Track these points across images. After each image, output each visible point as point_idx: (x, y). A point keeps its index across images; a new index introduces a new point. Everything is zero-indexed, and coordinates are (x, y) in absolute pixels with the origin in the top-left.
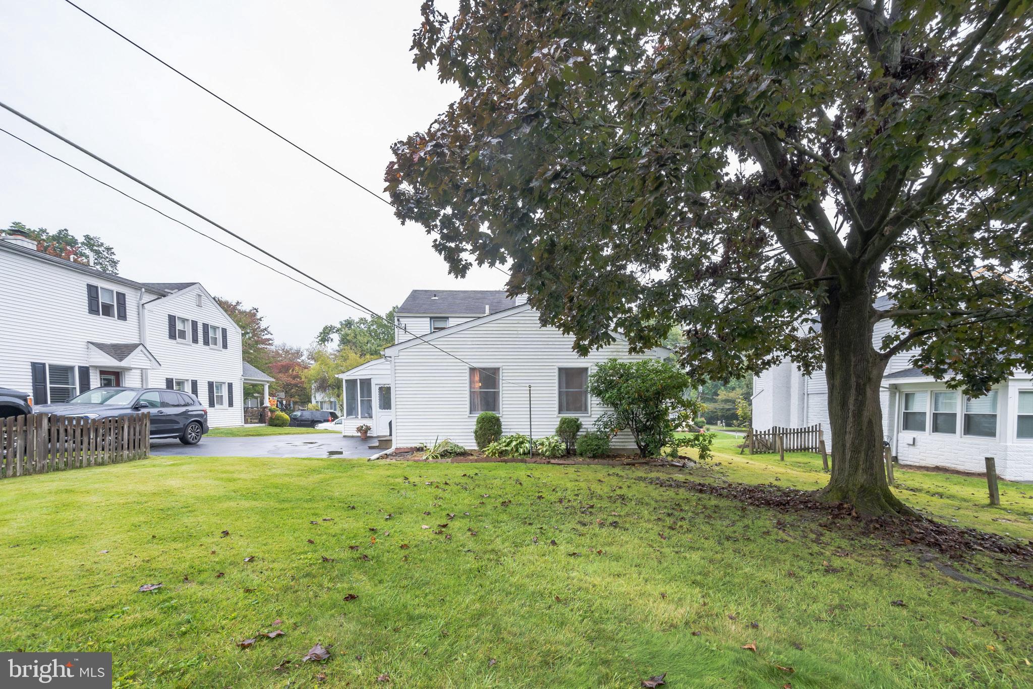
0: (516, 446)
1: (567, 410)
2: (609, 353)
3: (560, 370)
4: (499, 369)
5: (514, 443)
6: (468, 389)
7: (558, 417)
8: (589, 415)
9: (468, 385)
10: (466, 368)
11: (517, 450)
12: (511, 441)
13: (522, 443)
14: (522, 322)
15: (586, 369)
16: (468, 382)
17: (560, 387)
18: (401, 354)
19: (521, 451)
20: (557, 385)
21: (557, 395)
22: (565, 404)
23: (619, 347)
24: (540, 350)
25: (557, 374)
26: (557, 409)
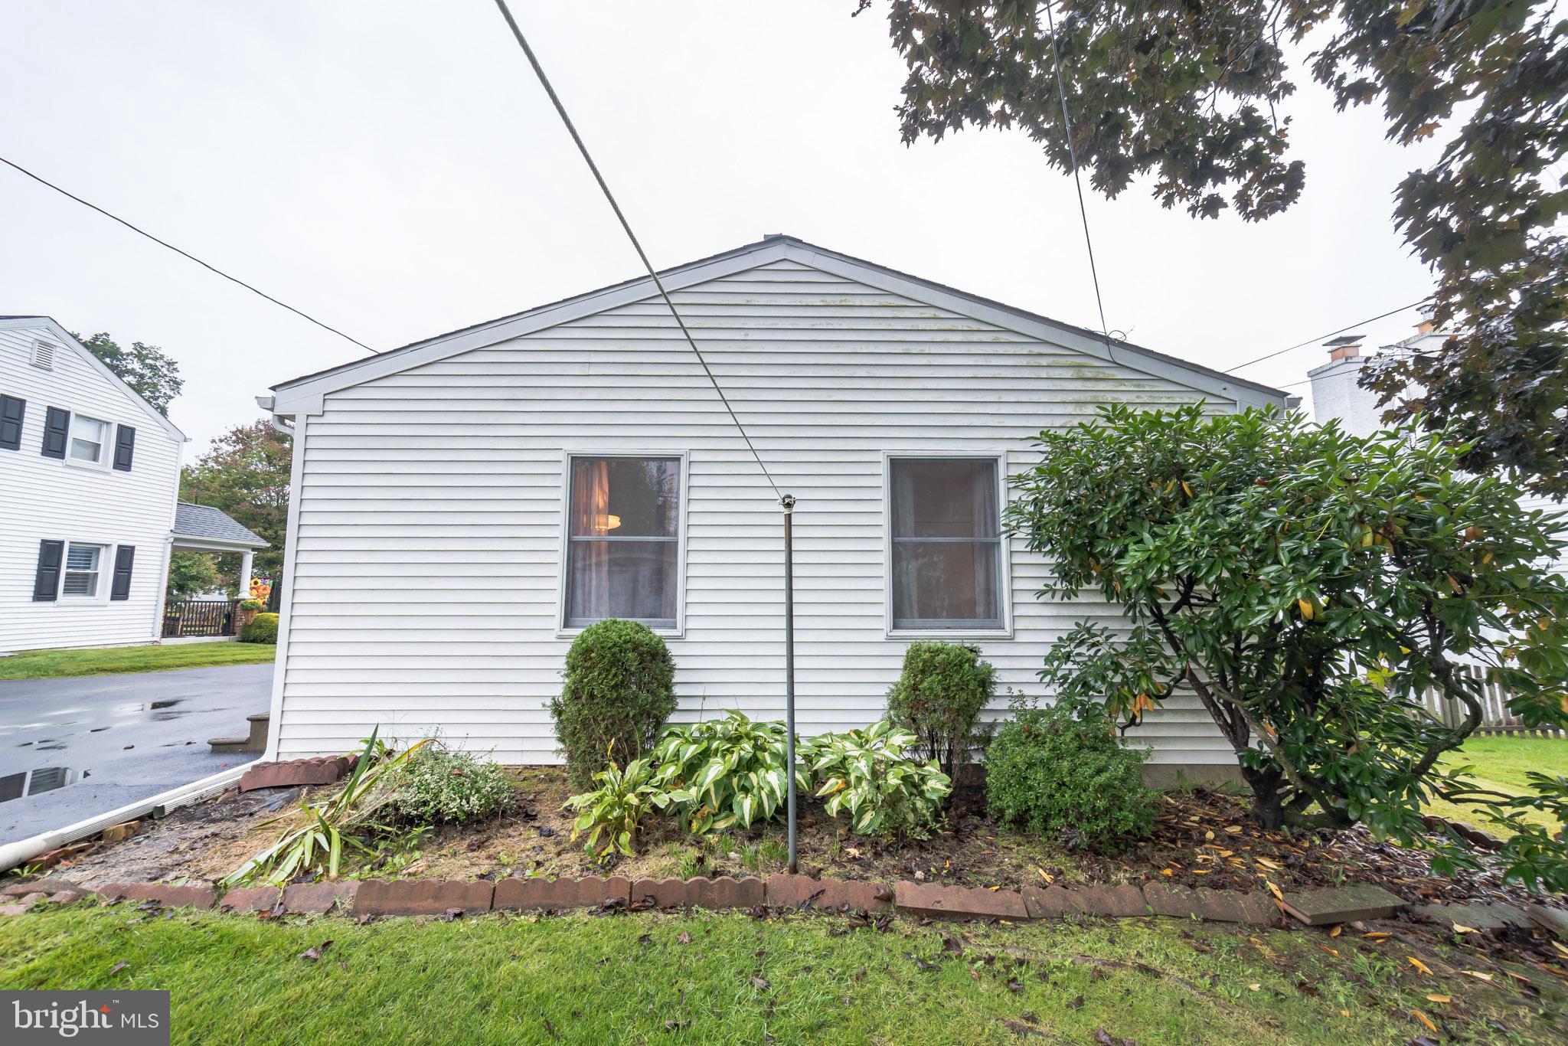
0: (723, 784)
1: (923, 615)
2: (1070, 409)
3: (899, 466)
4: (677, 459)
5: (714, 770)
6: (561, 532)
7: (890, 640)
8: (1007, 632)
9: (562, 519)
10: (560, 456)
11: (727, 806)
12: (703, 757)
13: (752, 764)
14: (763, 300)
15: (987, 466)
16: (562, 507)
17: (896, 528)
18: (330, 406)
19: (746, 807)
20: (885, 520)
21: (885, 558)
22: (913, 591)
23: (1102, 386)
24: (823, 396)
25: (884, 481)
26: (886, 610)
